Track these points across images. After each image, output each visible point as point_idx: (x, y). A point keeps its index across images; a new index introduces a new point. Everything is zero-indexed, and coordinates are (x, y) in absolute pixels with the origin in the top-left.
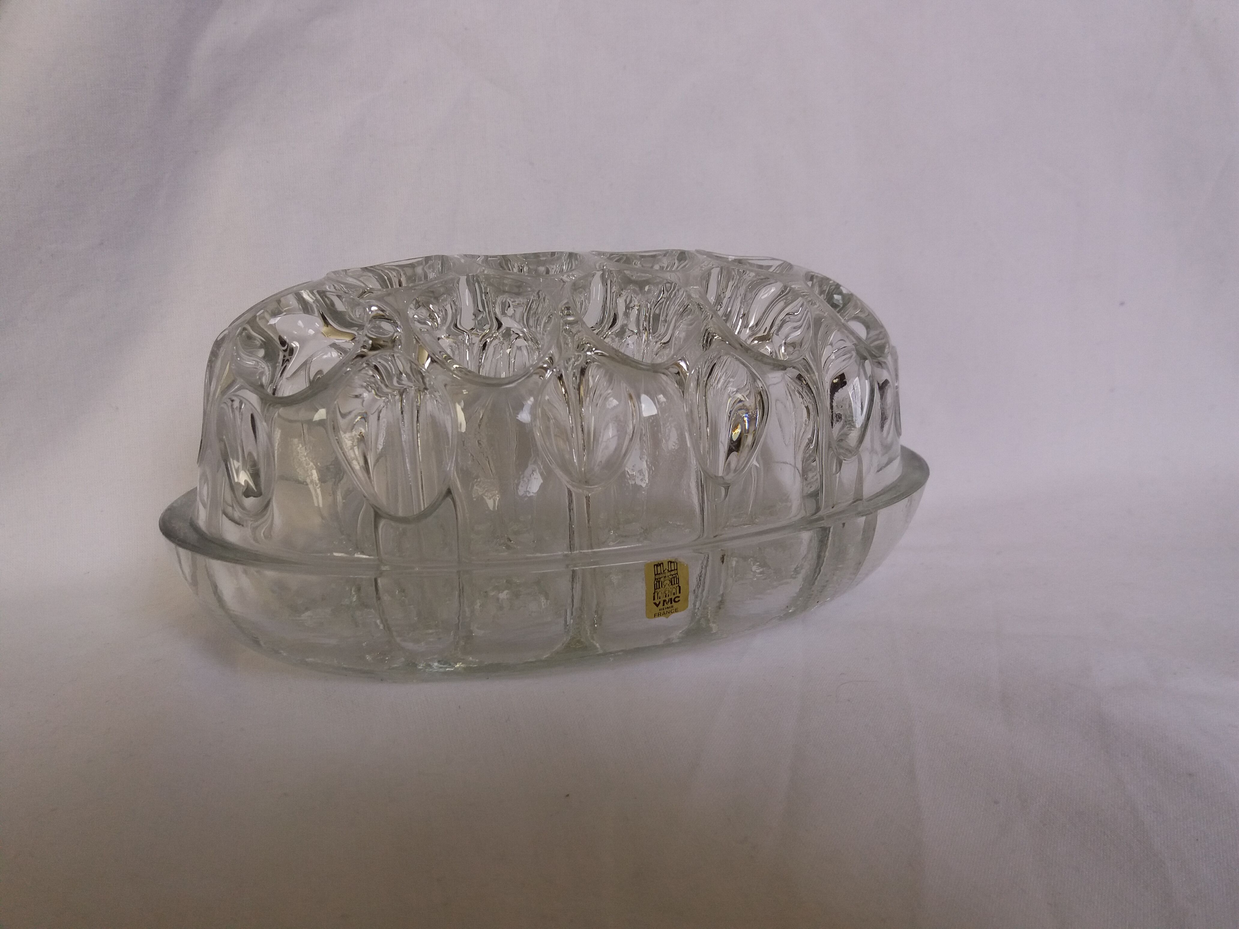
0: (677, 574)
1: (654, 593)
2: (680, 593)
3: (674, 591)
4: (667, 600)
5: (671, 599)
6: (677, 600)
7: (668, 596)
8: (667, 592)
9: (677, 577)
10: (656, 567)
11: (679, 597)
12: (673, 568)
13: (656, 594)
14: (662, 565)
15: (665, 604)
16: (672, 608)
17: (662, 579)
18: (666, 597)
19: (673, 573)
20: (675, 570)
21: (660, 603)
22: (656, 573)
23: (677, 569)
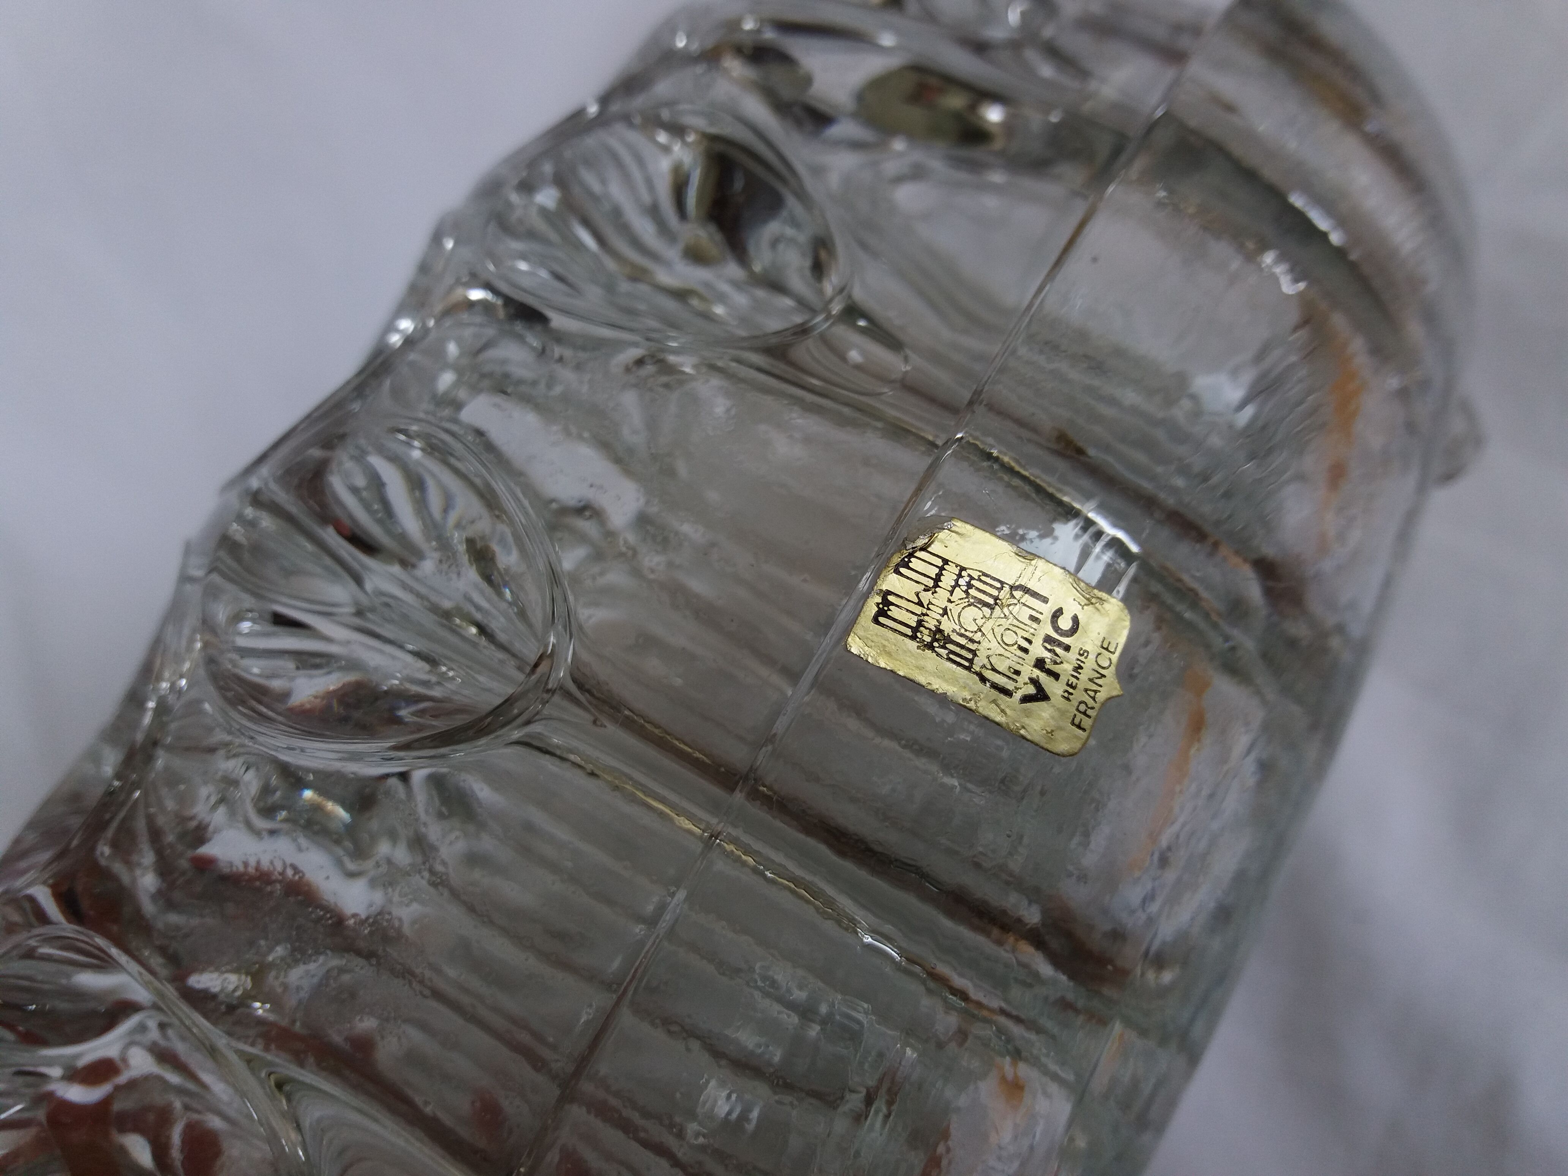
0: (963, 569)
1: (983, 679)
2: (1045, 600)
3: (1024, 614)
4: (1047, 655)
5: (1048, 639)
6: (1065, 623)
7: (1030, 642)
8: (1010, 638)
9: (975, 575)
10: (881, 619)
11: (1057, 614)
12: (933, 572)
13: (989, 674)
14: (891, 598)
15: (1056, 668)
16: (1092, 657)
17: (947, 626)
18: (1026, 651)
19: (948, 580)
20: (942, 569)
21: (1034, 682)
22: (909, 632)
23: (946, 562)
